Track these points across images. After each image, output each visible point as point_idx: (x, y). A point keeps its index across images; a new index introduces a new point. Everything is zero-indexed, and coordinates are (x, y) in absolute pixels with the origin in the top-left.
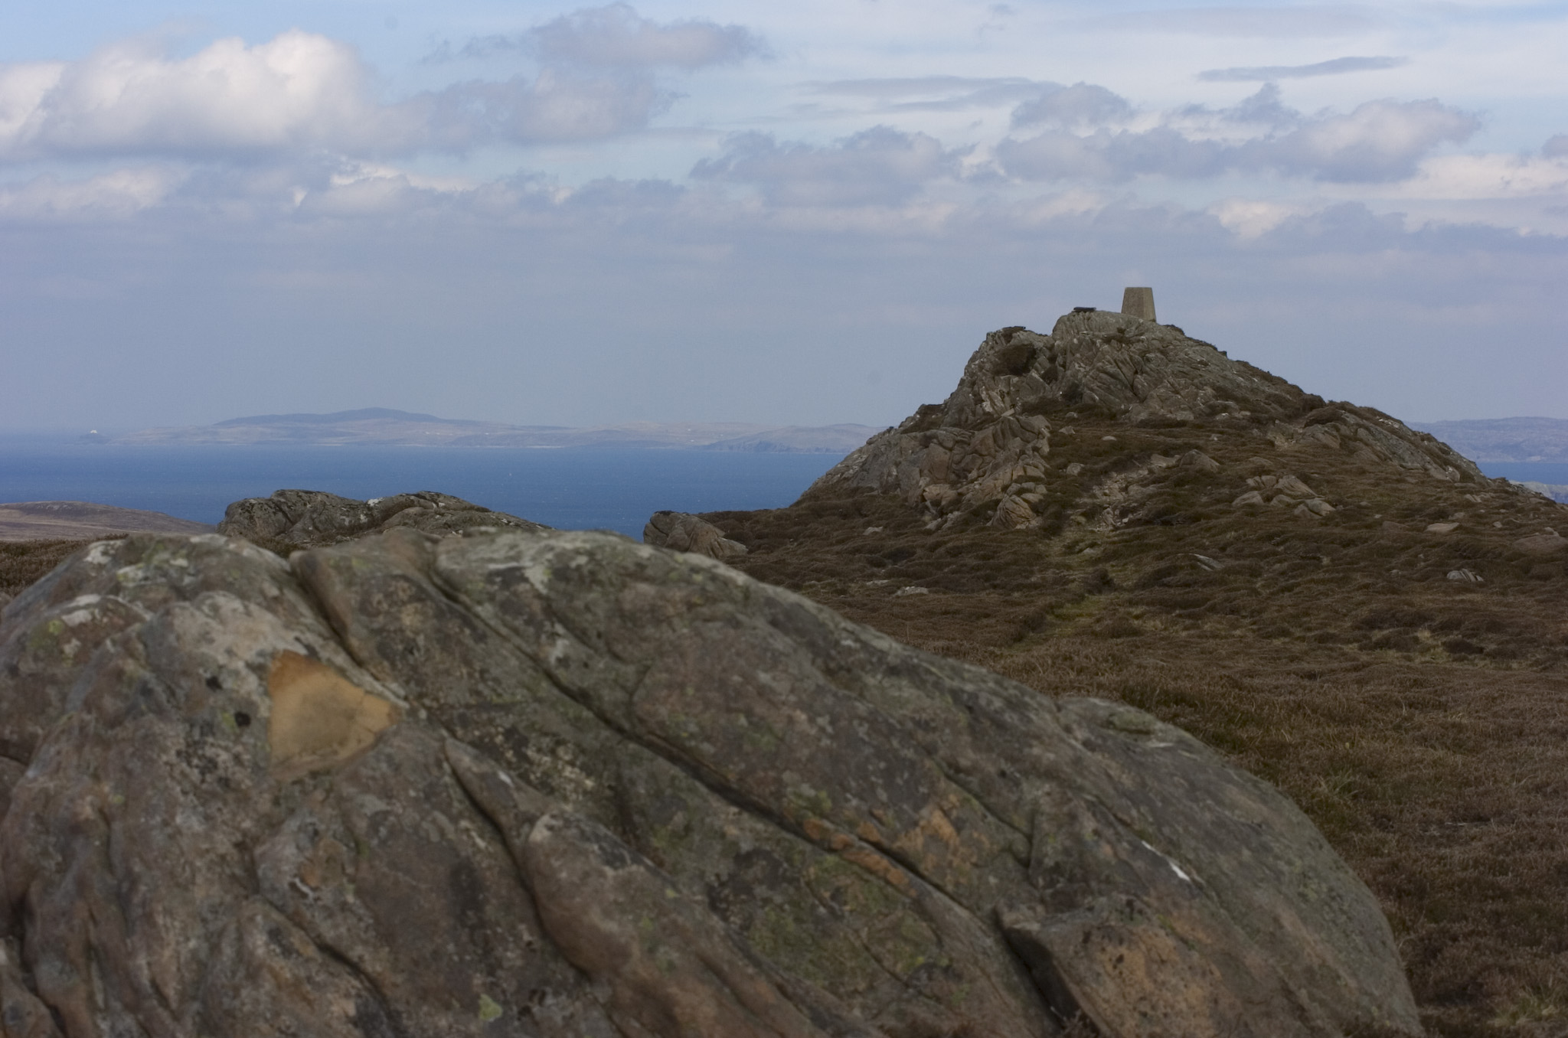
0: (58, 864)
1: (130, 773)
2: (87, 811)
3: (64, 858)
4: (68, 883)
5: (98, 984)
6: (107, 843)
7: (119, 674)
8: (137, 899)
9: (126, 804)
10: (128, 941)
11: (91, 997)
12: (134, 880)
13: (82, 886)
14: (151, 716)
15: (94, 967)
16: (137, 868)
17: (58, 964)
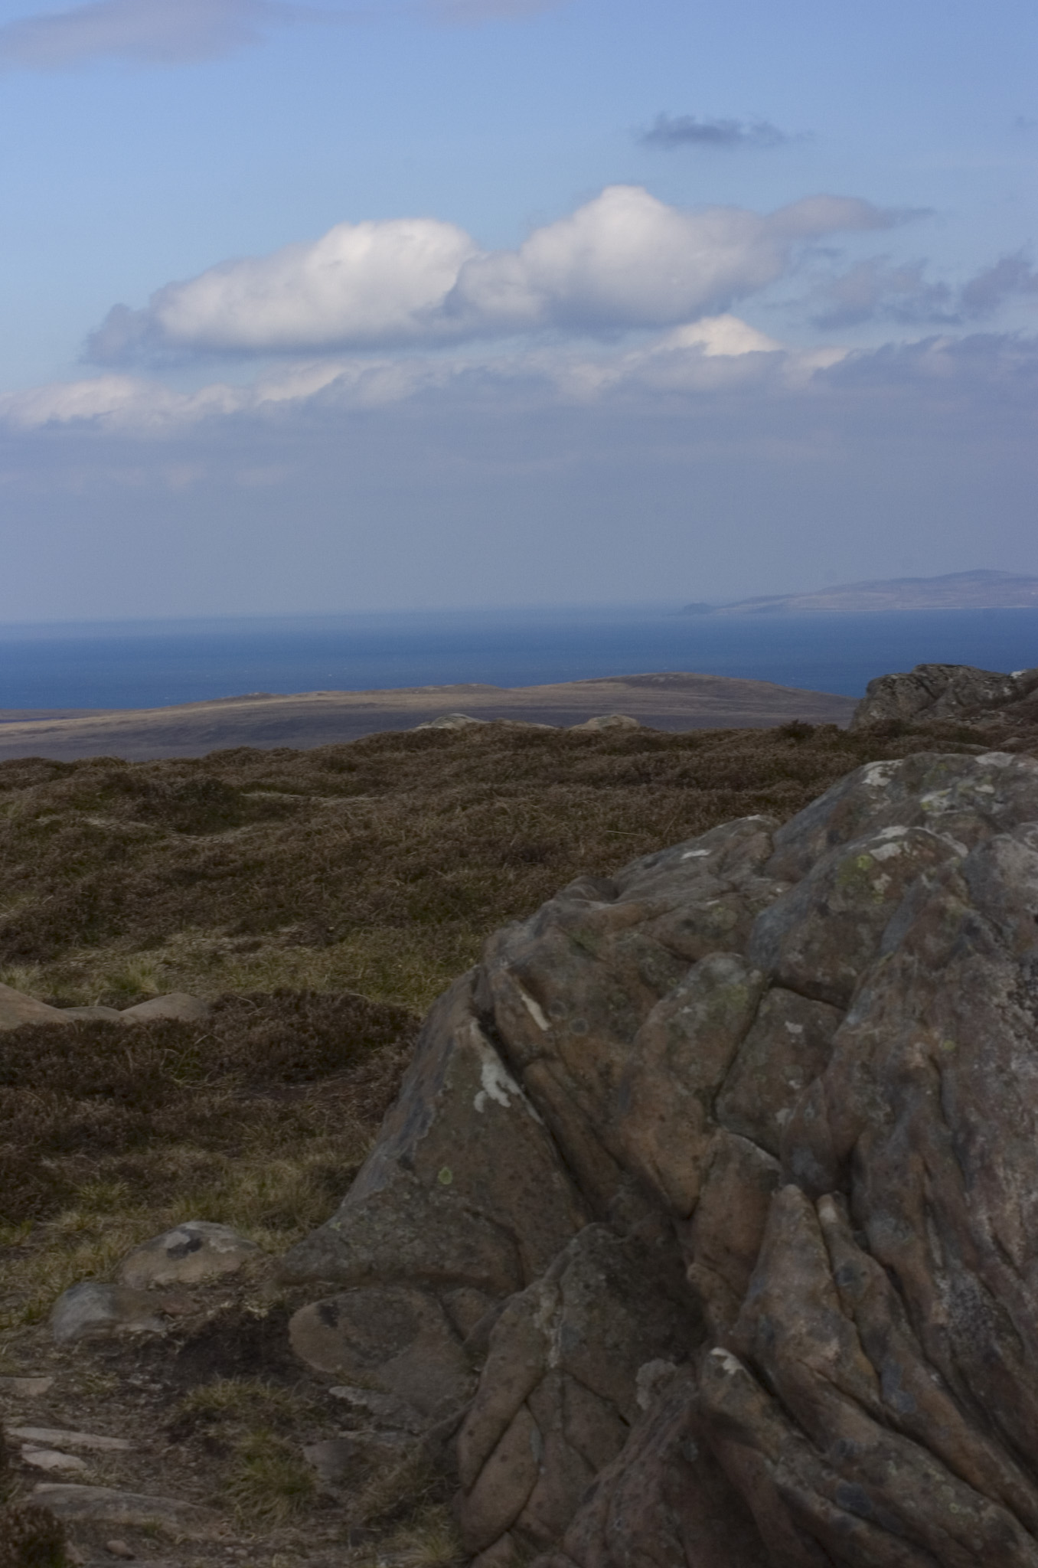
0: (887, 1115)
1: (959, 1017)
2: (917, 1059)
3: (893, 1109)
4: (899, 1133)
5: (934, 1240)
6: (940, 1092)
7: (941, 912)
8: (974, 1151)
9: (957, 1050)
10: (967, 1195)
11: (928, 1254)
12: (971, 1132)
13: (915, 1138)
14: (978, 955)
15: (930, 1223)
16: (974, 1118)
17: (892, 1221)
